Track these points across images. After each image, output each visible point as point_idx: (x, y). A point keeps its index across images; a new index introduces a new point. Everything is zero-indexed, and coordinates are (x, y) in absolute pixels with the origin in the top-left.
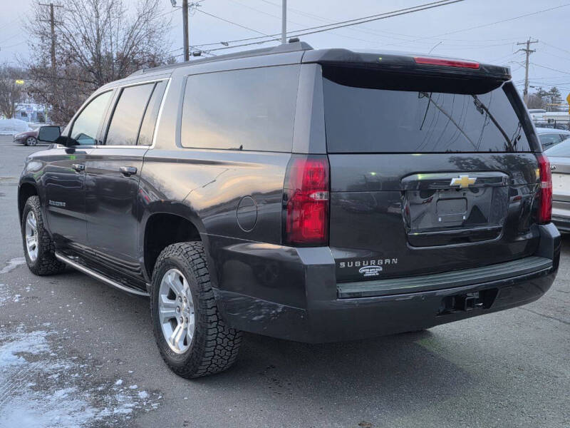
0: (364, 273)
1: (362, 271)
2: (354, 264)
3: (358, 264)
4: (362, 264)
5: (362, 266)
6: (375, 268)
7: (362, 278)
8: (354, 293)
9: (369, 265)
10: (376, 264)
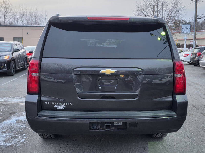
0: (57, 107)
1: (55, 106)
2: (51, 103)
3: (53, 103)
4: (55, 103)
5: (55, 104)
6: (62, 106)
7: (56, 109)
8: (44, 115)
9: (58, 104)
10: (62, 104)
